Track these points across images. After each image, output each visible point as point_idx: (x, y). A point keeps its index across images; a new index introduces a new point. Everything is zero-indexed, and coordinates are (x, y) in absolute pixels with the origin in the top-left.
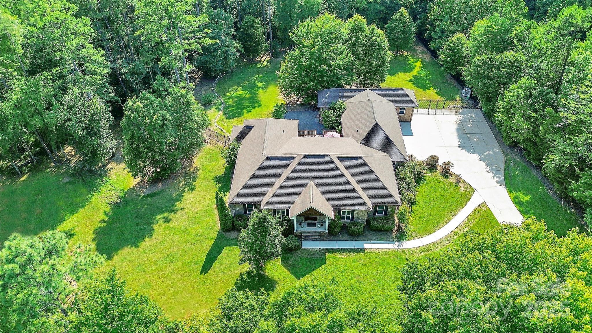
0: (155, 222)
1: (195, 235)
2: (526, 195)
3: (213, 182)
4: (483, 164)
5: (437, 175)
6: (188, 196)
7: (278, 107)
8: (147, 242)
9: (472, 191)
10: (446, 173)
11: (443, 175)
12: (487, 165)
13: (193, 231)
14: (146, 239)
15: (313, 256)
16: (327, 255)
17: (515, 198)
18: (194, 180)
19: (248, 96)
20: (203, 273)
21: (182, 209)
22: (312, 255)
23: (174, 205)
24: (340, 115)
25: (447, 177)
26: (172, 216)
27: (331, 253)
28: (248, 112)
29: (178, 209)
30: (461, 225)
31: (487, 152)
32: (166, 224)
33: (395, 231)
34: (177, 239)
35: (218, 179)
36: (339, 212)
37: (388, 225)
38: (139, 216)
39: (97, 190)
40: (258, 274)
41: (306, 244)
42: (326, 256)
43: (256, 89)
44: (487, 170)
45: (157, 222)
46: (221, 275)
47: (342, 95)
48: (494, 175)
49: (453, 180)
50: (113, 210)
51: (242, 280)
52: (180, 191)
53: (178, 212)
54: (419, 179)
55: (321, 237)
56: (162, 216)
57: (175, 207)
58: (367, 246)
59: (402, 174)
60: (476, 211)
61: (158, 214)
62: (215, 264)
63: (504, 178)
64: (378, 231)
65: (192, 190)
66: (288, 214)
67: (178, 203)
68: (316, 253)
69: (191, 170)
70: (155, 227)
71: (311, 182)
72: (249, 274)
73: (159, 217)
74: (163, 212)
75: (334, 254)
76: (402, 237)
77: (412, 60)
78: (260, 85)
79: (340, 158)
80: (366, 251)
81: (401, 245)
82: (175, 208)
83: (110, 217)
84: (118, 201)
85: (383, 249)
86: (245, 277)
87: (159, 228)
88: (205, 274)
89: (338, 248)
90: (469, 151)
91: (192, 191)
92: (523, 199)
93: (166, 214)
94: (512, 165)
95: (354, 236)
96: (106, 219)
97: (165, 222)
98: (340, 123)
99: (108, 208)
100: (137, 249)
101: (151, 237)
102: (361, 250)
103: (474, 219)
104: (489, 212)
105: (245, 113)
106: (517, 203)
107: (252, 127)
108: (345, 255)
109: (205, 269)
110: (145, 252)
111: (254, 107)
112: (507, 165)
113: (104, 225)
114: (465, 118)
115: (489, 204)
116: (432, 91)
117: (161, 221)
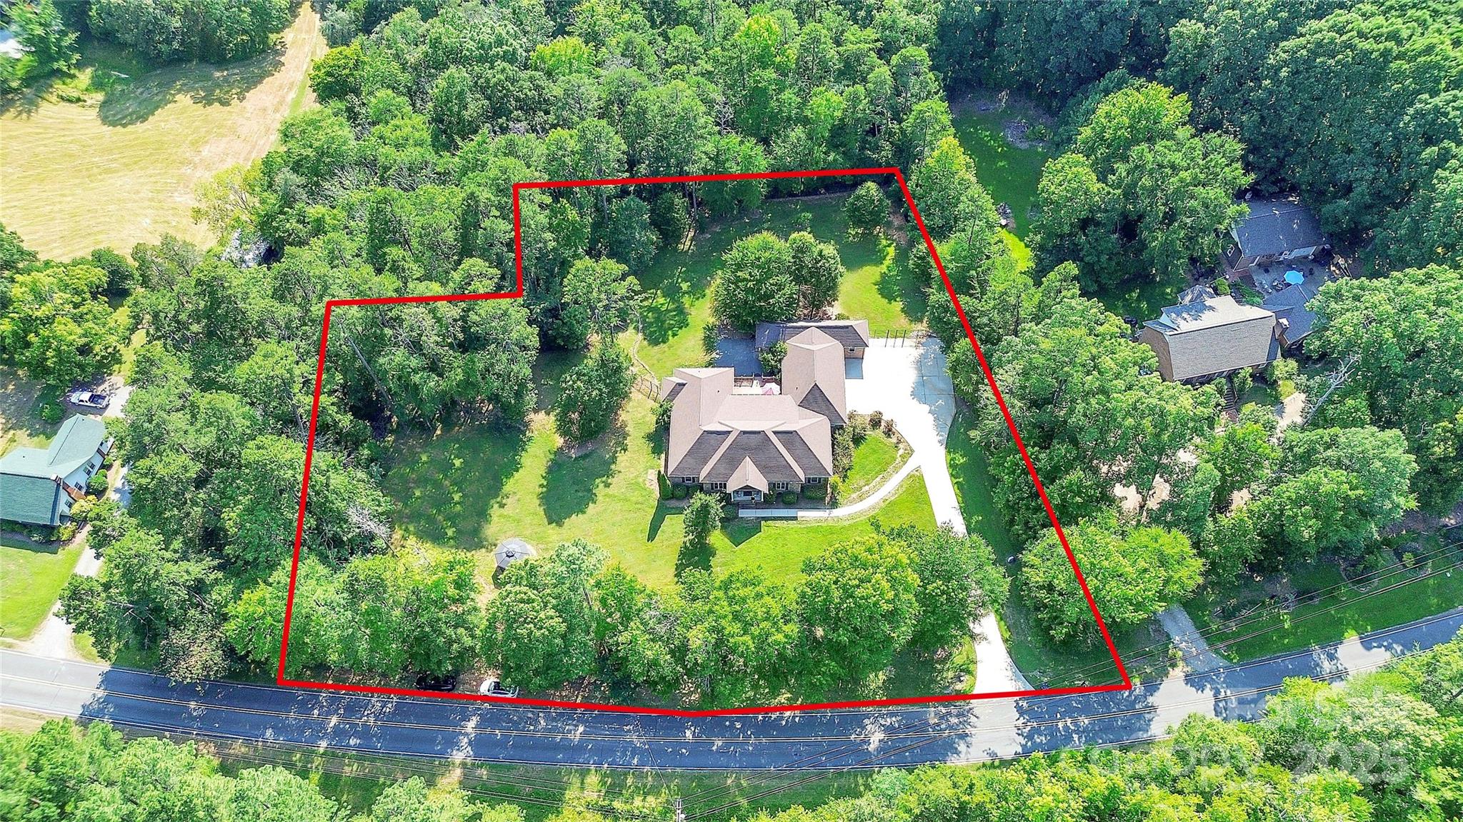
0: (595, 487)
1: (635, 504)
2: (963, 456)
3: (644, 440)
4: (931, 418)
5: (879, 433)
6: (622, 458)
7: (709, 330)
8: (591, 509)
9: (910, 452)
10: (889, 432)
11: (885, 434)
12: (935, 419)
13: (634, 499)
14: (590, 505)
15: (750, 524)
17: (951, 460)
18: (625, 438)
19: (672, 306)
20: (649, 541)
21: (619, 473)
22: (748, 524)
24: (780, 361)
25: (889, 436)
26: (610, 481)
27: (766, 521)
28: (674, 335)
29: (615, 473)
30: (891, 492)
31: (938, 403)
32: (606, 490)
33: (827, 499)
34: (619, 508)
35: (650, 437)
36: (772, 486)
37: (819, 494)
39: (523, 450)
40: (699, 542)
41: (743, 513)
42: (762, 524)
44: (933, 426)
45: (597, 487)
46: (665, 543)
47: (784, 335)
49: (894, 440)
51: (686, 547)
52: (613, 451)
53: (616, 476)
54: (858, 440)
55: (758, 506)
56: (601, 480)
57: (612, 470)
58: (801, 514)
59: (840, 438)
60: (910, 476)
61: (596, 478)
62: (660, 532)
63: (947, 436)
64: (811, 498)
65: (625, 450)
66: (725, 487)
67: (613, 467)
68: (752, 521)
69: (620, 425)
70: (596, 492)
71: (747, 458)
72: (691, 542)
73: (598, 481)
74: (601, 476)
75: (770, 522)
76: (834, 504)
77: (884, 242)
78: (685, 286)
79: (775, 433)
80: (799, 519)
81: (833, 513)
82: (612, 472)
83: (549, 481)
85: (815, 517)
86: (688, 544)
87: (600, 491)
88: (651, 542)
89: (773, 517)
90: (920, 401)
91: (625, 452)
92: (959, 461)
93: (604, 479)
94: (961, 420)
95: (789, 505)
96: (545, 483)
97: (605, 486)
98: (780, 371)
100: (583, 516)
101: (594, 503)
102: (795, 518)
103: (905, 486)
104: (921, 478)
105: (670, 338)
106: (952, 466)
107: (684, 385)
108: (778, 523)
109: (651, 537)
110: (591, 520)
111: (681, 328)
112: (955, 420)
113: (545, 489)
114: (927, 352)
115: (923, 470)
116: (898, 305)
117: (601, 485)
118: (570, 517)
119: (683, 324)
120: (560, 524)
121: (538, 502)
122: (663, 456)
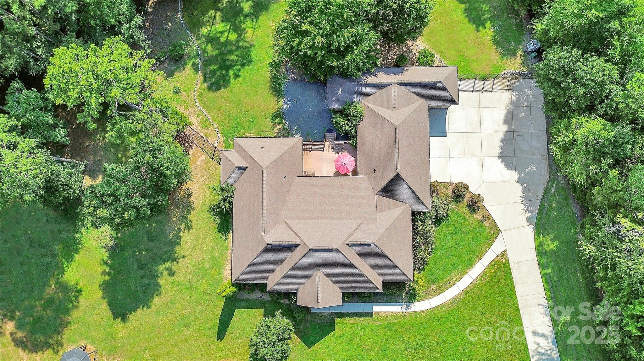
0: (159, 275)
1: (204, 293)
2: (553, 240)
3: (210, 214)
5: (462, 208)
6: (186, 237)
8: (157, 301)
9: (496, 231)
10: (474, 206)
11: (469, 208)
12: (525, 190)
13: (201, 288)
14: (155, 297)
15: (323, 321)
16: (337, 320)
17: (540, 244)
18: (189, 212)
20: (219, 339)
21: (184, 257)
22: (321, 320)
23: (174, 251)
24: (355, 127)
25: (473, 211)
26: (175, 267)
27: (340, 318)
29: (179, 257)
30: (473, 282)
31: (530, 168)
32: (171, 278)
33: (405, 292)
34: (187, 298)
35: (214, 211)
38: (141, 266)
42: (335, 321)
43: (242, 18)
44: (522, 199)
45: (162, 276)
46: (236, 341)
47: (360, 93)
48: (528, 208)
49: (479, 216)
50: (111, 257)
52: (176, 229)
53: (181, 261)
56: (164, 266)
57: (176, 253)
58: (376, 309)
60: (494, 262)
61: (160, 264)
62: (230, 329)
63: (537, 212)
67: (177, 248)
68: (325, 318)
69: (182, 194)
70: (160, 281)
71: (319, 272)
73: (161, 267)
74: (164, 261)
75: (343, 318)
76: (412, 297)
79: (351, 245)
80: (374, 315)
81: (409, 307)
82: (176, 255)
83: (111, 267)
84: (112, 243)
85: (391, 312)
87: (164, 281)
88: (221, 340)
89: (347, 312)
90: (508, 166)
91: (189, 230)
92: (548, 247)
93: (168, 264)
94: (553, 190)
95: (364, 300)
96: (107, 270)
97: (170, 275)
99: (105, 255)
100: (149, 310)
101: (159, 294)
102: (370, 314)
103: (489, 274)
104: (507, 265)
105: (232, 79)
106: (540, 252)
107: (245, 169)
108: (353, 320)
109: (221, 335)
110: (158, 313)
111: (243, 65)
112: (547, 190)
113: (107, 278)
114: (518, 99)
115: (510, 255)
116: (488, 32)
117: (165, 273)
118: (135, 310)
119: (246, 61)
120: (124, 319)
121: (100, 293)
122: (230, 235)
